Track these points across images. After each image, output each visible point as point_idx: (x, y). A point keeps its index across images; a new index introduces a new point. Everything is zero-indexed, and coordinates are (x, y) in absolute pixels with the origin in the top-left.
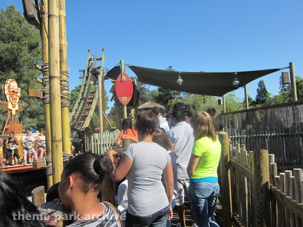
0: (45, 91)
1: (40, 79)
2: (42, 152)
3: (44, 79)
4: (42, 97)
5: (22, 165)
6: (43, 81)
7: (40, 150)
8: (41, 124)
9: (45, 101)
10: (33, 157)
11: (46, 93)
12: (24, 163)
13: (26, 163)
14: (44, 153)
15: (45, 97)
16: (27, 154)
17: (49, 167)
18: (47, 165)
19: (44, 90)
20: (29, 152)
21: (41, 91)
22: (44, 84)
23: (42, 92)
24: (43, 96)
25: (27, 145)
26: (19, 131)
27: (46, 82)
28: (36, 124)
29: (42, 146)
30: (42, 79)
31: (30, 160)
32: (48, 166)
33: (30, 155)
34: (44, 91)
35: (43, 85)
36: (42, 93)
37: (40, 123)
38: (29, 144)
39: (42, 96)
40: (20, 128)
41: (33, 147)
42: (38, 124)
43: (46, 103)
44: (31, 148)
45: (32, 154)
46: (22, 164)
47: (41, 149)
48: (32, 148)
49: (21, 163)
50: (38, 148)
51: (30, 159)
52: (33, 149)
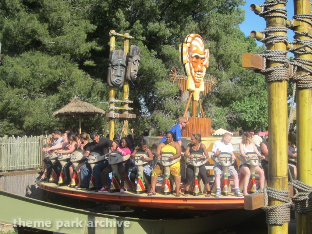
0: (271, 57)
1: (262, 33)
2: (247, 175)
3: (270, 32)
4: (264, 69)
5: (211, 197)
6: (266, 36)
7: (244, 170)
8: (237, 119)
9: (271, 77)
10: (231, 183)
11: (272, 61)
12: (215, 193)
13: (219, 195)
14: (251, 178)
15: (270, 69)
16: (221, 177)
17: (274, 209)
18: (269, 204)
19: (269, 55)
20: (225, 174)
21: (263, 56)
22: (269, 42)
23: (265, 59)
24: (267, 68)
25: (222, 159)
26: (205, 131)
27: (273, 38)
28: (227, 118)
29: (249, 163)
30: (265, 33)
31: (226, 189)
32: (271, 207)
33: (225, 178)
34: (269, 57)
35: (266, 46)
36: (265, 62)
37: (235, 116)
38: (225, 159)
39: (265, 66)
40: (207, 126)
41: (232, 165)
42: (231, 118)
43: (273, 82)
44: (228, 167)
45: (229, 177)
46: (212, 194)
47: (247, 169)
48: (230, 166)
49: (209, 193)
50: (241, 166)
51: (226, 186)
52: (233, 168)
